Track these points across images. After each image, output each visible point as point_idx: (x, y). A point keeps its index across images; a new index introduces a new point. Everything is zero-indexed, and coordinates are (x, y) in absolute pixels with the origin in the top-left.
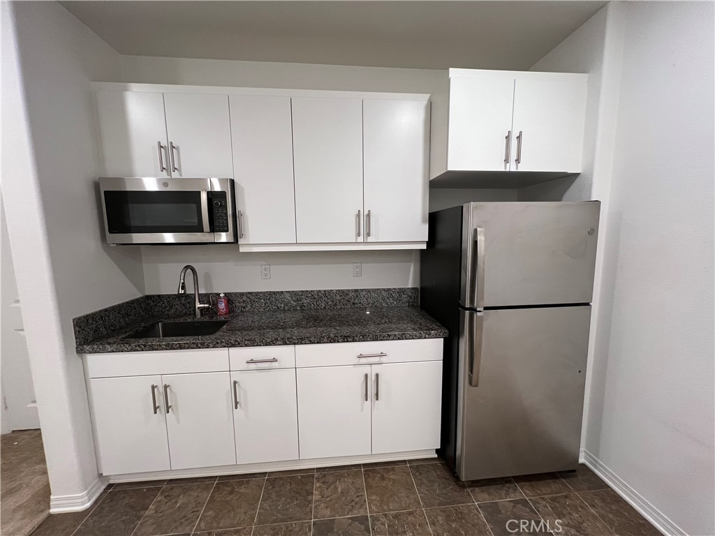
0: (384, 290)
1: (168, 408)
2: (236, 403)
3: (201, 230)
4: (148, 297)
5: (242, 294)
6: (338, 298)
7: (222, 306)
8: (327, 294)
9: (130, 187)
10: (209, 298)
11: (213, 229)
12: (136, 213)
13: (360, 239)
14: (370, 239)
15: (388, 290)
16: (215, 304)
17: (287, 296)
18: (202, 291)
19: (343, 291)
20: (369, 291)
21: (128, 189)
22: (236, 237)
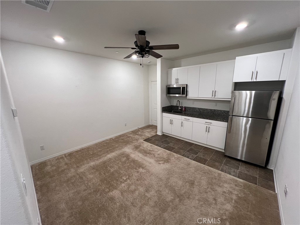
0: (223, 110)
1: (172, 124)
2: (182, 126)
3: (180, 94)
4: (172, 106)
5: (188, 107)
6: (209, 111)
7: (183, 109)
8: (206, 109)
9: (171, 86)
10: (182, 107)
11: (182, 94)
12: (171, 91)
13: (213, 97)
14: (215, 97)
15: (224, 111)
16: (182, 109)
17: (197, 109)
18: (180, 106)
19: (211, 109)
20: (218, 110)
21: (171, 87)
22: (186, 95)
